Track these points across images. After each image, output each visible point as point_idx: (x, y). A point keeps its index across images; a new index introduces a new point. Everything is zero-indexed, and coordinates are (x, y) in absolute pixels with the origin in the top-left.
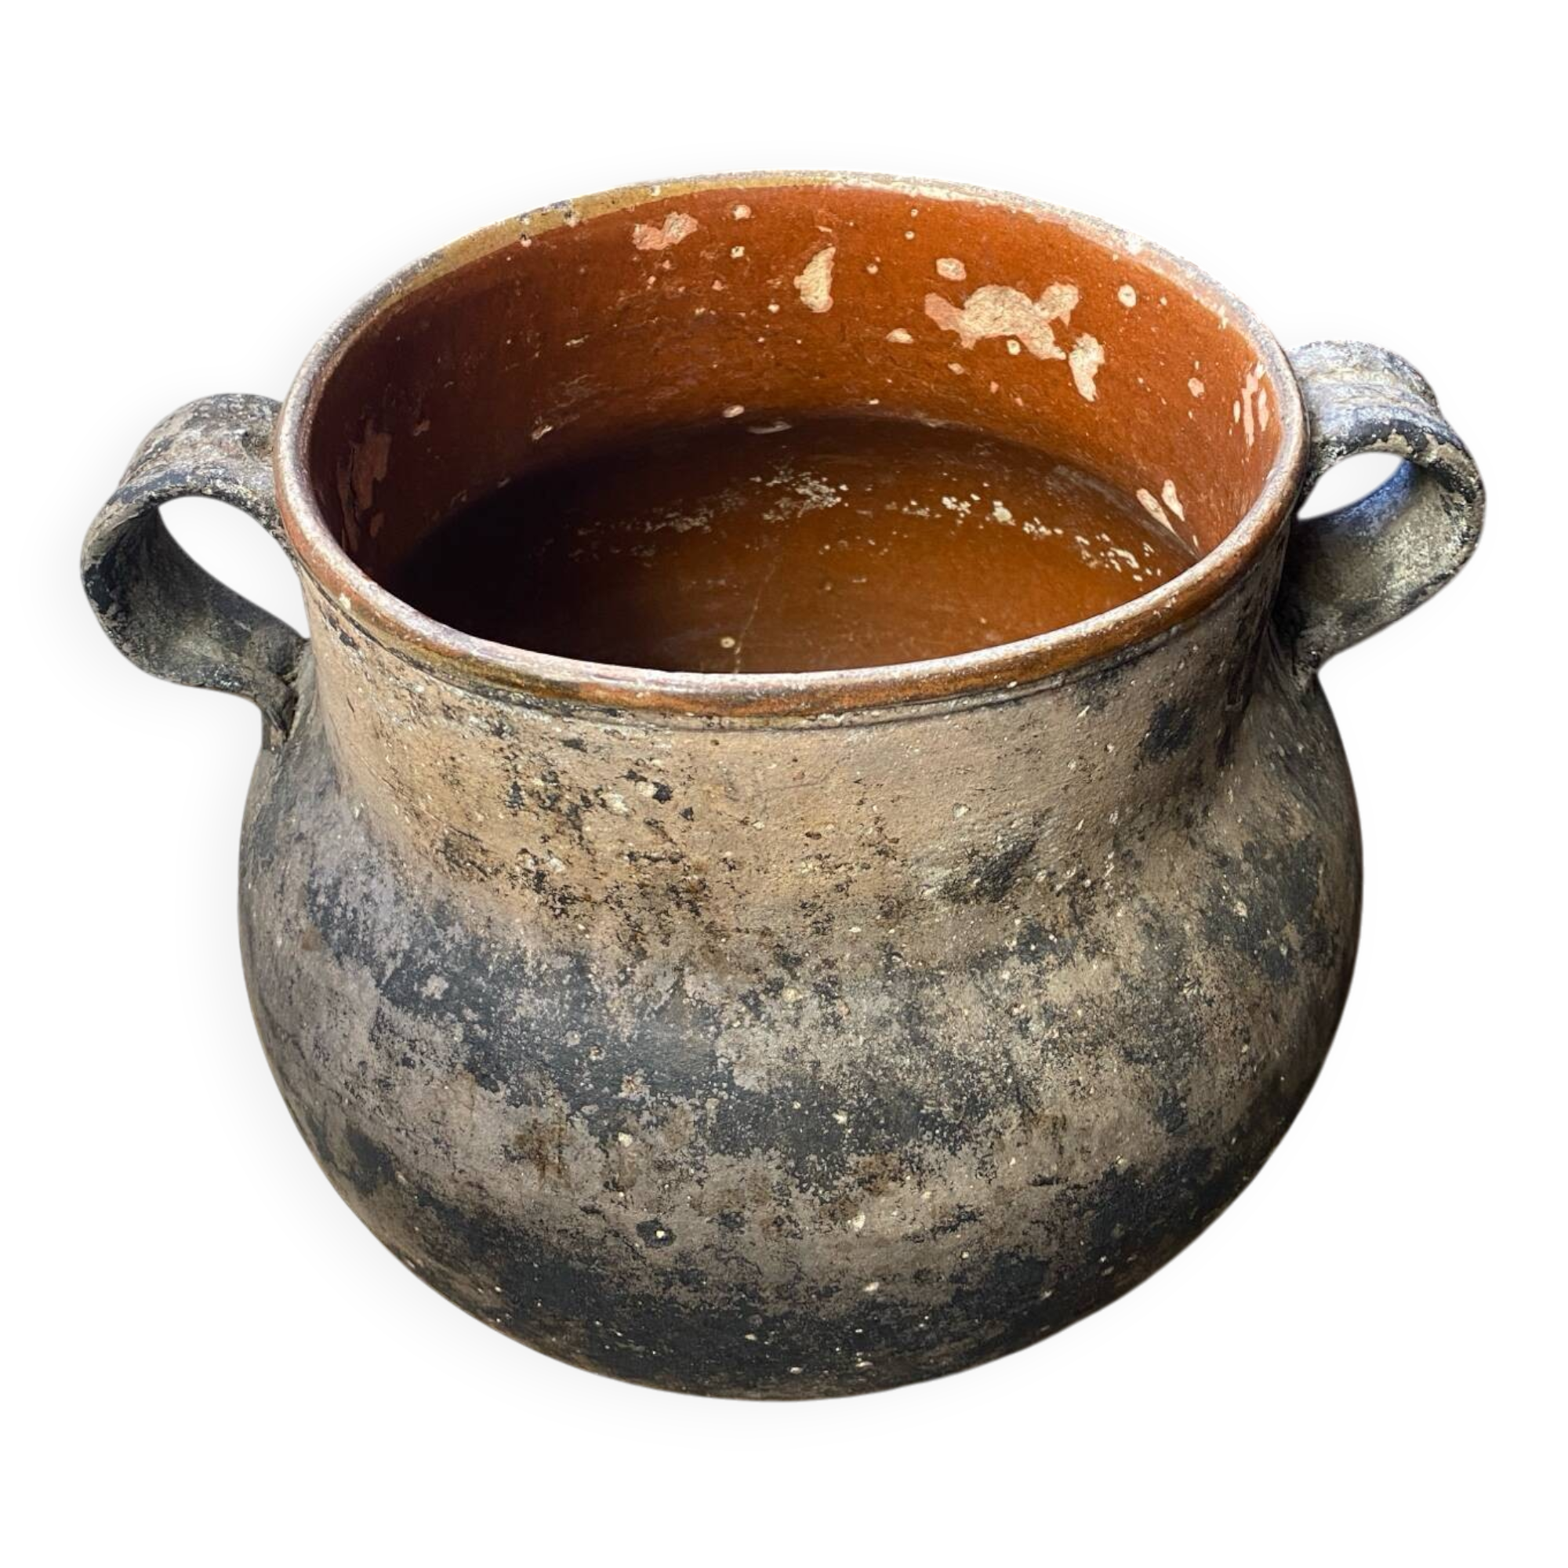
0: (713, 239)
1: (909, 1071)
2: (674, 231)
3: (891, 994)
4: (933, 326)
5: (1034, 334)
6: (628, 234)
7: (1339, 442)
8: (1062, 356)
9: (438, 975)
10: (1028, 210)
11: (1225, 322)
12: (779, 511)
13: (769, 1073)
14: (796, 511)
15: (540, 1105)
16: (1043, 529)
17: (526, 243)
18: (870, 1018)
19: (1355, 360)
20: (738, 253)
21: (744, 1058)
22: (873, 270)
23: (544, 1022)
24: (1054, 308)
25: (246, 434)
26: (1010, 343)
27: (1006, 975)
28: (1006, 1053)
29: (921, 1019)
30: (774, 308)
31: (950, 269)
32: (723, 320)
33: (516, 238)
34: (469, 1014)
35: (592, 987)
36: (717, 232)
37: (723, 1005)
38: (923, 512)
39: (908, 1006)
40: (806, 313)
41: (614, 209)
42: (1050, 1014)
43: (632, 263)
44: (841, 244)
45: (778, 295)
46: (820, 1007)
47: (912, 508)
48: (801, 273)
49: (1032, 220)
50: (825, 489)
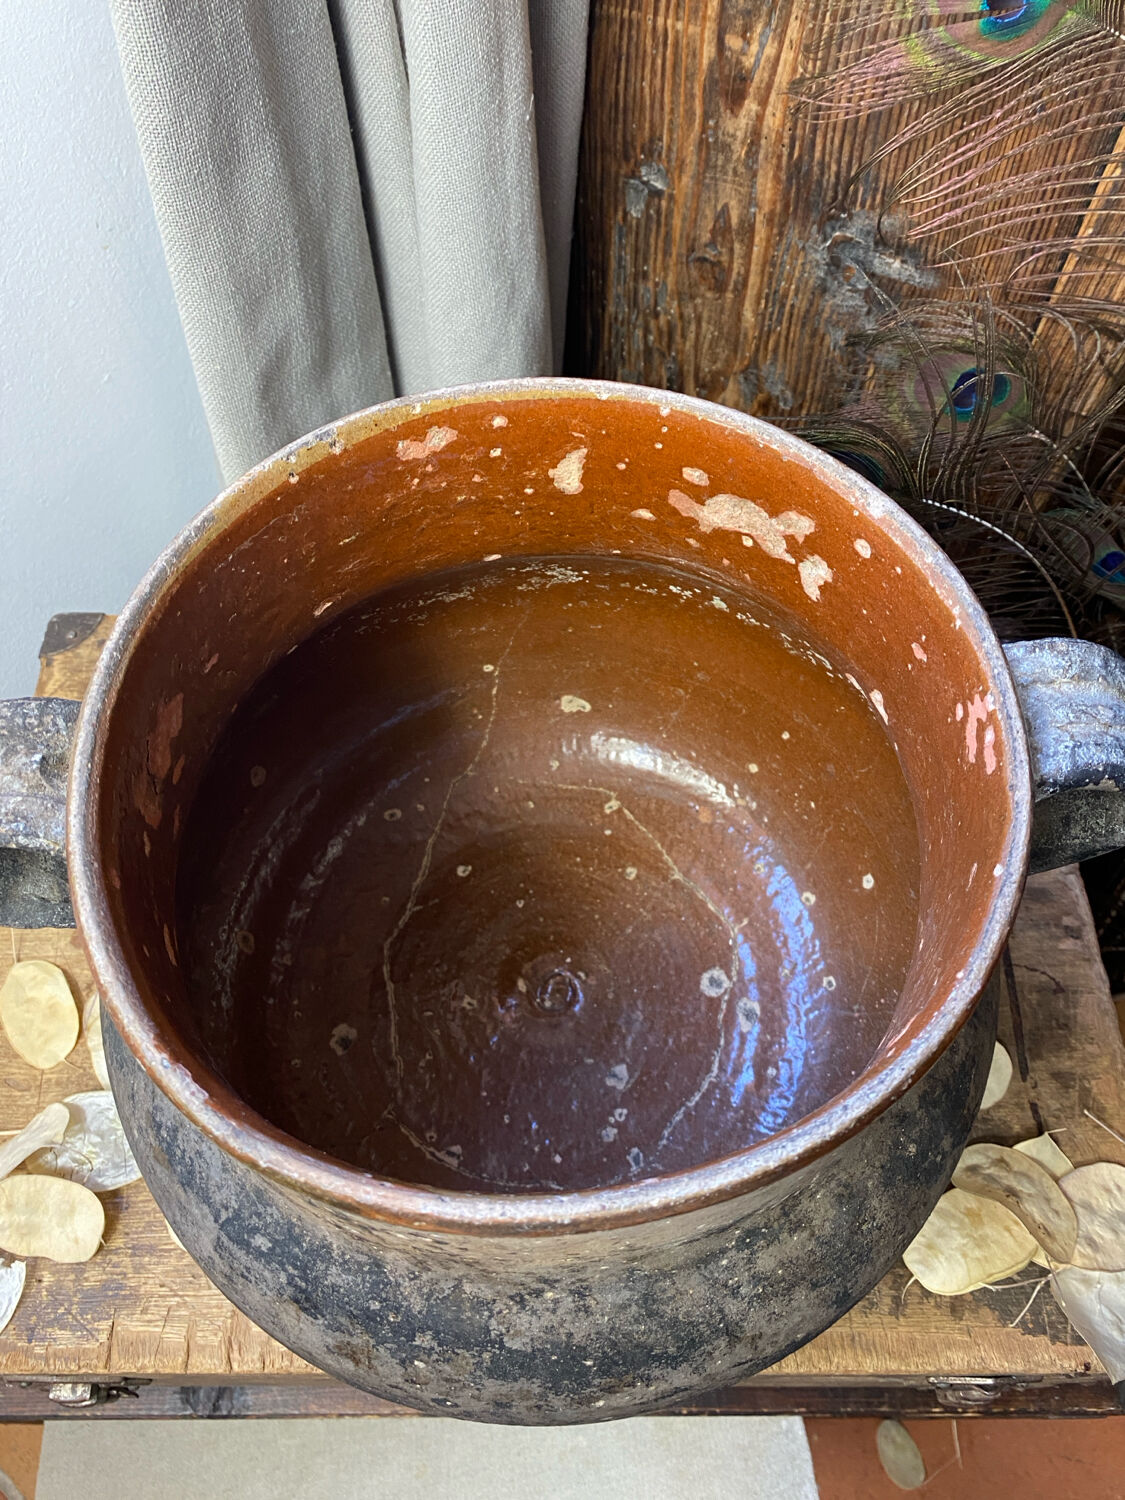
0: (473, 444)
1: (644, 1333)
2: (435, 441)
3: (631, 1289)
4: (675, 512)
5: (767, 537)
6: (392, 452)
7: (1055, 784)
8: (793, 561)
9: (263, 1235)
10: (774, 447)
11: (958, 623)
12: (530, 584)
13: (532, 1340)
14: (546, 584)
15: (352, 1335)
16: (753, 620)
17: (294, 480)
18: (614, 1305)
19: (1074, 670)
20: (496, 453)
21: (512, 1332)
22: (622, 466)
23: (349, 1292)
24: (789, 526)
25: (43, 758)
26: (744, 538)
27: (724, 1262)
28: (721, 1311)
29: (654, 1301)
30: (529, 491)
31: (694, 475)
32: (482, 502)
33: (284, 478)
34: (290, 1269)
35: (387, 1277)
36: (477, 439)
37: (494, 1301)
38: (654, 591)
39: (645, 1294)
40: (560, 495)
41: (377, 431)
42: (756, 1279)
43: (397, 472)
44: (593, 446)
45: (533, 482)
46: (574, 1301)
47: (642, 587)
48: (555, 467)
49: (777, 456)
50: (569, 573)
